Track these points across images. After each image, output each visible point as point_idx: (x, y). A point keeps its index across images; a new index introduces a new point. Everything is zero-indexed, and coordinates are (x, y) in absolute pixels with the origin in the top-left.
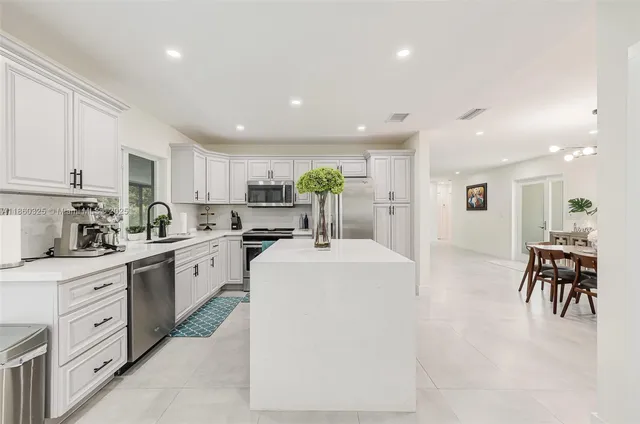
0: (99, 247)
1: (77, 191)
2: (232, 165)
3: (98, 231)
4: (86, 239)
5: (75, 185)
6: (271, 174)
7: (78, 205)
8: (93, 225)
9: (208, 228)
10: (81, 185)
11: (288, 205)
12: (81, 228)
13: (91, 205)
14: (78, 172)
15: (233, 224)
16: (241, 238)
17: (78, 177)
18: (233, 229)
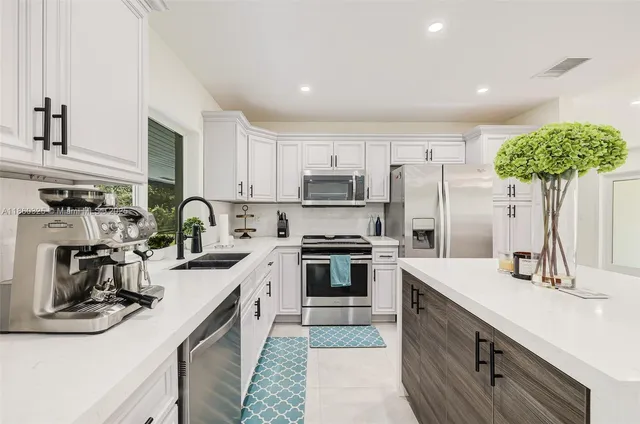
0: (108, 301)
1: (53, 160)
2: (280, 147)
3: (107, 260)
4: (78, 280)
5: (45, 140)
6: (334, 161)
7: (58, 198)
8: (95, 248)
9: (245, 236)
10: (63, 144)
11: (359, 203)
12: (63, 255)
13: (89, 198)
14: (55, 110)
15: (279, 230)
16: (299, 251)
17: (56, 124)
18: (279, 236)
